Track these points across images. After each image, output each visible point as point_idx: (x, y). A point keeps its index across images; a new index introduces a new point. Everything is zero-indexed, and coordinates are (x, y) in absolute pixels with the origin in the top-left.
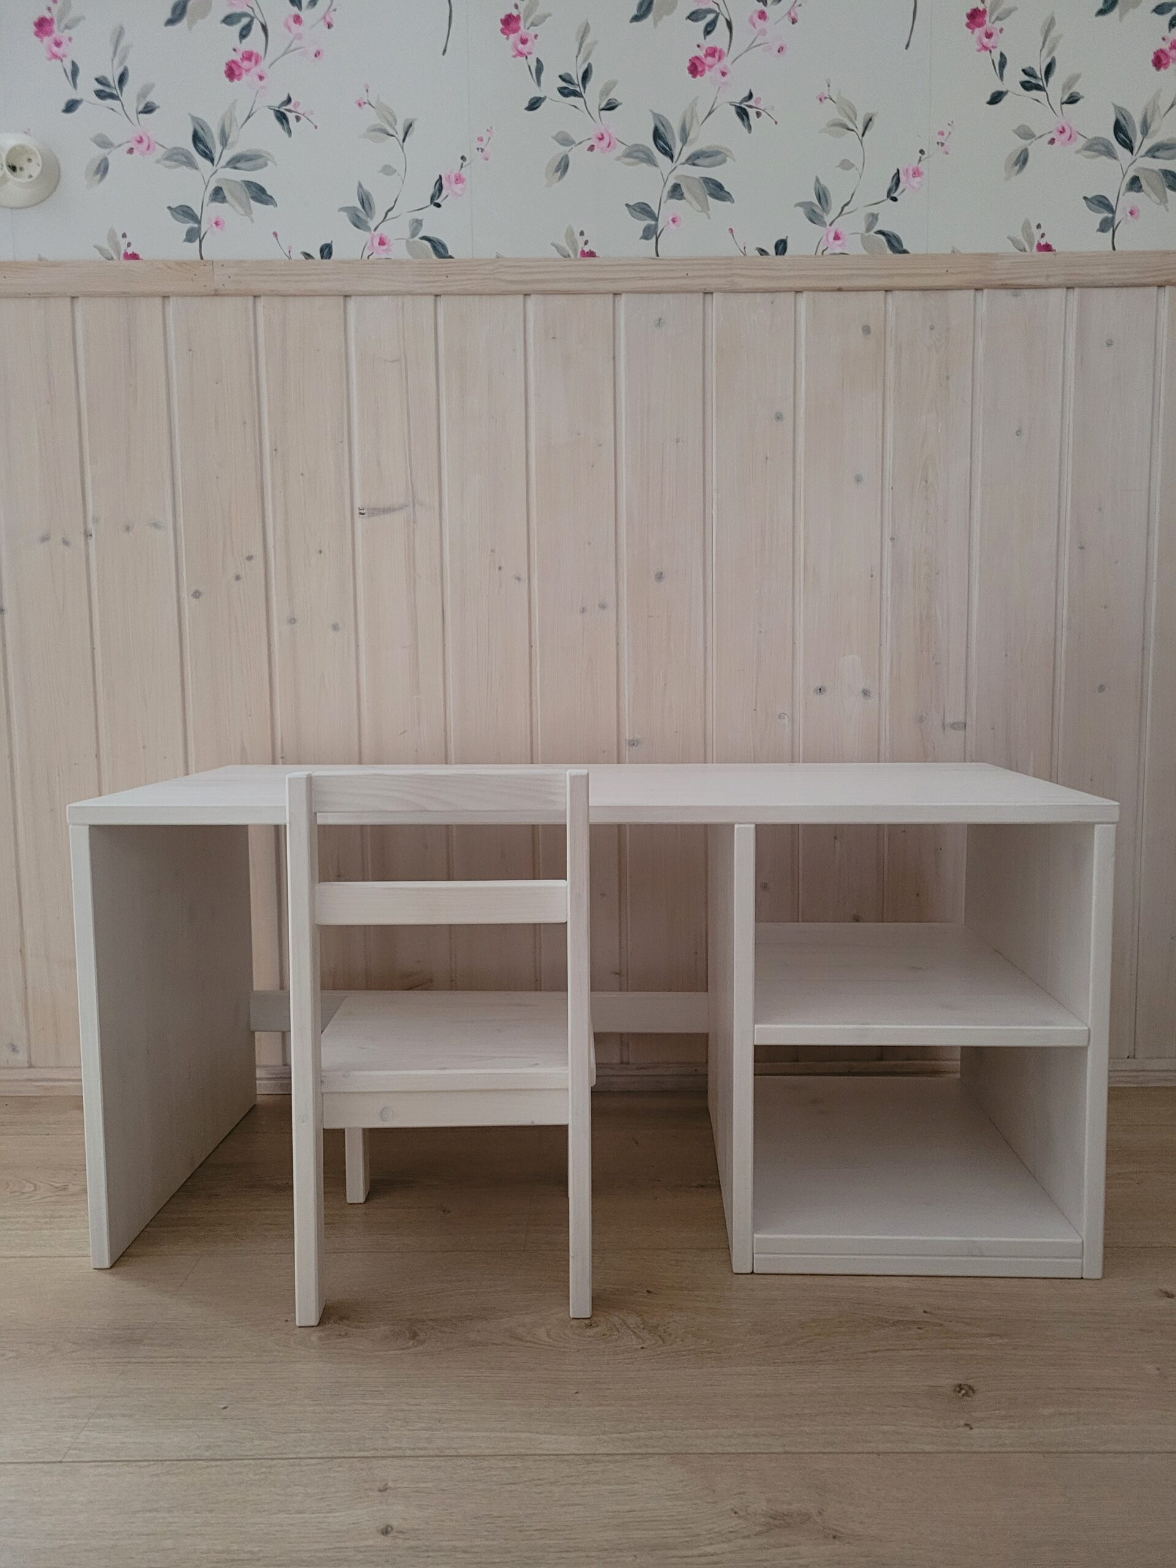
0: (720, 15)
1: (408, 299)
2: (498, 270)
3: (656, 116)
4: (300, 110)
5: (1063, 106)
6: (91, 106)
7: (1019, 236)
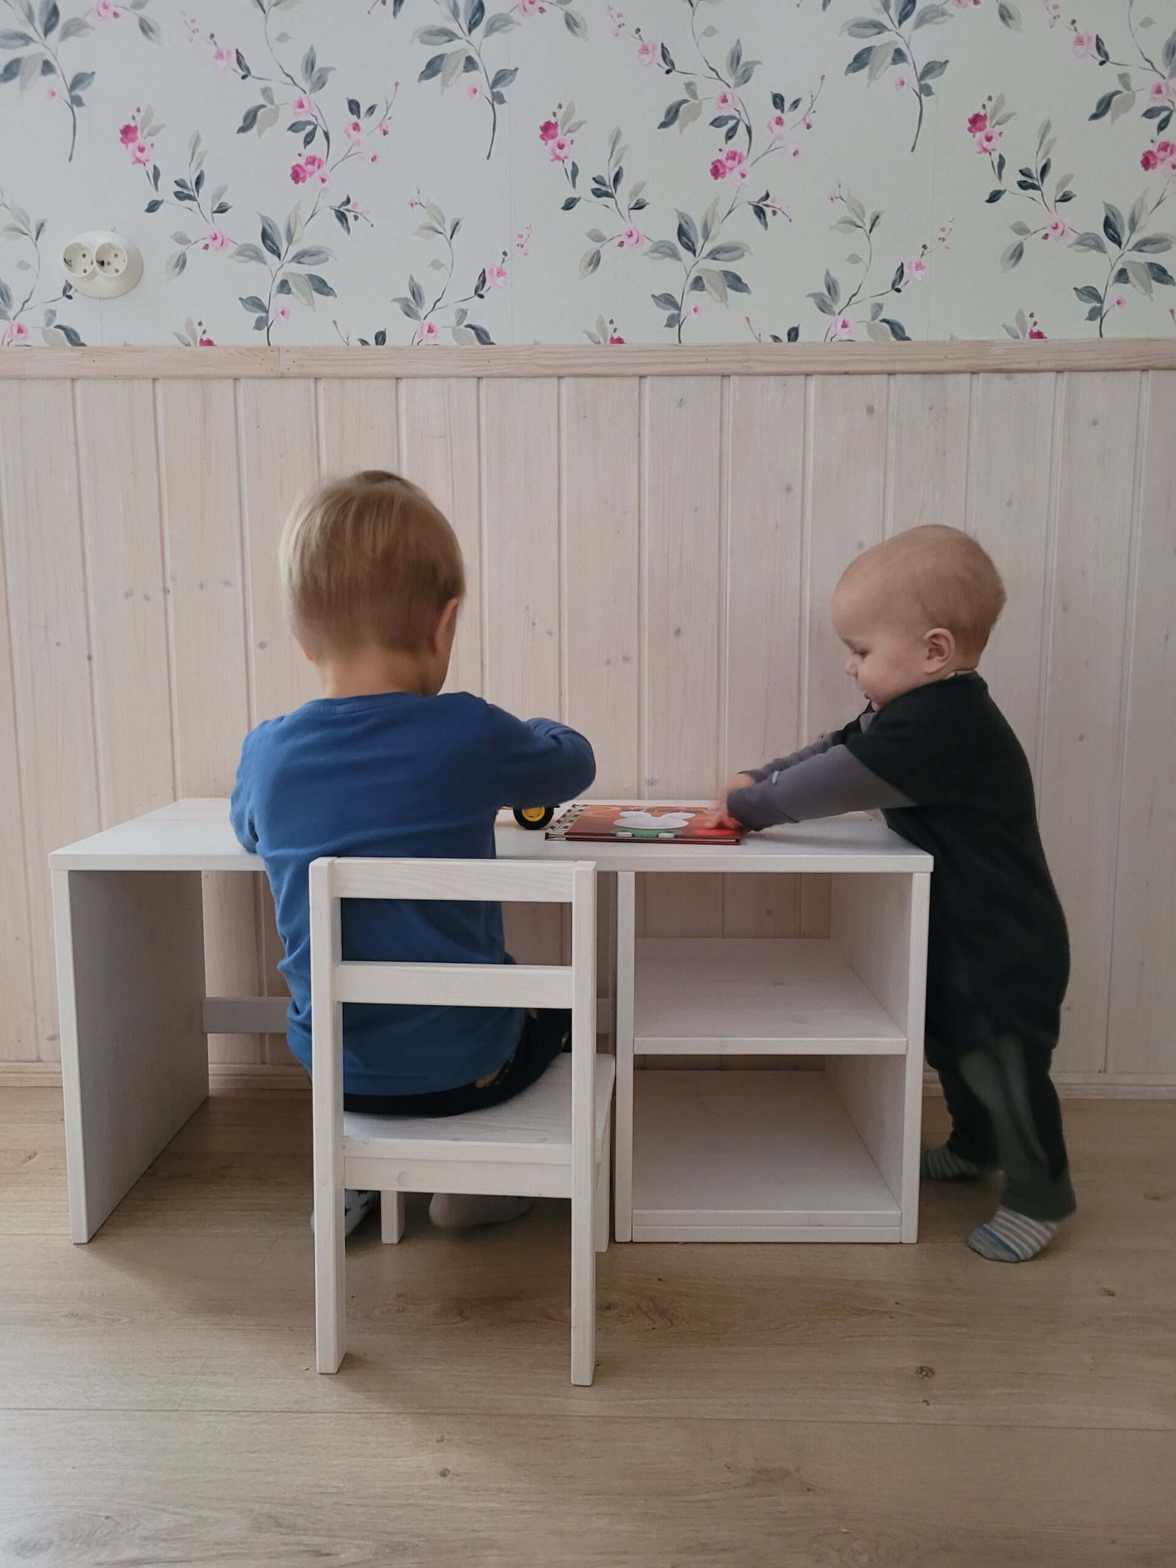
0: (741, 121)
1: (453, 381)
2: (535, 356)
3: (681, 215)
4: (359, 210)
5: (1057, 204)
6: (171, 206)
7: (1013, 324)
